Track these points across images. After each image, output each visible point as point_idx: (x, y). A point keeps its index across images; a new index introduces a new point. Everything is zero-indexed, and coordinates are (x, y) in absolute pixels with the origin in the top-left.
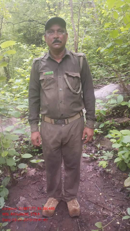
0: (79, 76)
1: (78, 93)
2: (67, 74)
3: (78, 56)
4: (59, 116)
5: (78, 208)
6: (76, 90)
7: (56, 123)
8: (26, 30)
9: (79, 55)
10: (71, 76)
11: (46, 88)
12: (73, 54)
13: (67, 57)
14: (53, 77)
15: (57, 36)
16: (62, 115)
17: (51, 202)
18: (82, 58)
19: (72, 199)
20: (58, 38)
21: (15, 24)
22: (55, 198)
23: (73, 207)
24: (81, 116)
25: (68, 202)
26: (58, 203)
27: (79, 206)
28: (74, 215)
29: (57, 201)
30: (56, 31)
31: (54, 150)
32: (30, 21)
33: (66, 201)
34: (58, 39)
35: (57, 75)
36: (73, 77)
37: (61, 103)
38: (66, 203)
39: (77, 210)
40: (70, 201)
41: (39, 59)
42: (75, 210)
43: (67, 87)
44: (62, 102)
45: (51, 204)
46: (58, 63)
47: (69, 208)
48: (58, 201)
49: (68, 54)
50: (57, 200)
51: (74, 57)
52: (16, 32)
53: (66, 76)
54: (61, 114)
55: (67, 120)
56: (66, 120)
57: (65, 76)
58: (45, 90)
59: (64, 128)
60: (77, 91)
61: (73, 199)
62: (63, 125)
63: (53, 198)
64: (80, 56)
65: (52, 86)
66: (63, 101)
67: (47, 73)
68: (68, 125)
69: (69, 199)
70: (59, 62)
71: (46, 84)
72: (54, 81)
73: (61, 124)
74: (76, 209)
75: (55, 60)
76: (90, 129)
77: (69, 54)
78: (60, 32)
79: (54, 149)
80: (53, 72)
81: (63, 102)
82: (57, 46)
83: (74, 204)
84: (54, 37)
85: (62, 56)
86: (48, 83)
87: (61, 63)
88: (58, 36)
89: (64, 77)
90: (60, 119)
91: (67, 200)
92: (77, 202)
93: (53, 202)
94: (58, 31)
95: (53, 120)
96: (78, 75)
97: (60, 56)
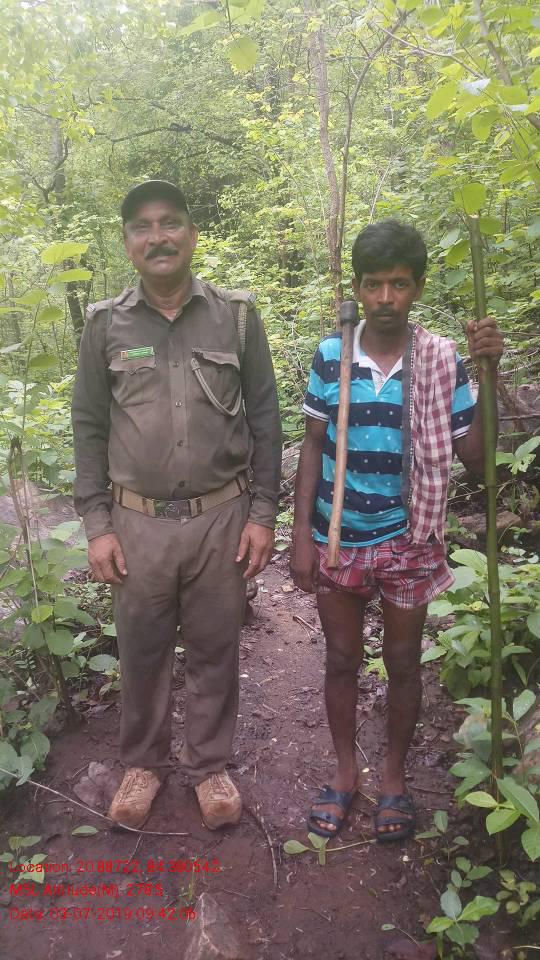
0: (237, 364)
1: (234, 412)
2: (199, 357)
3: (232, 299)
4: (172, 487)
5: (232, 799)
6: (228, 405)
7: (160, 512)
8: (161, 164)
9: (235, 298)
10: (209, 363)
11: (132, 400)
12: (214, 294)
13: (197, 301)
14: (151, 364)
15: (160, 236)
16: (182, 484)
17: (134, 782)
18: (243, 308)
19: (209, 774)
20: (165, 242)
21: (117, 141)
22: (146, 769)
23: (217, 797)
24: (242, 492)
25: (198, 785)
26: (157, 784)
27: (237, 795)
28: (218, 823)
29: (155, 778)
30: (156, 224)
31: (154, 601)
32: (177, 128)
33: (193, 781)
34: (165, 246)
35: (166, 358)
36: (218, 366)
37: (179, 445)
38: (194, 791)
39: (229, 805)
40: (205, 780)
41: (104, 307)
42: (223, 807)
43: (201, 395)
44: (181, 442)
45: (136, 787)
46: (168, 321)
47: (202, 804)
48: (159, 779)
49: (201, 292)
50: (154, 774)
51: (218, 304)
52: (122, 170)
53: (197, 363)
54: (178, 482)
55: (199, 503)
56: (193, 502)
57: (194, 364)
58: (125, 407)
59: (186, 528)
60: (231, 408)
61: (214, 773)
62: (185, 520)
63: (139, 770)
64: (239, 302)
65: (150, 394)
66: (186, 439)
67: (135, 353)
68: (202, 518)
69: (201, 773)
70: (171, 319)
71: (131, 388)
72: (156, 378)
73: (177, 517)
74: (226, 803)
75: (160, 310)
76: (261, 528)
77: (203, 295)
78: (169, 223)
79: (153, 597)
80: (149, 350)
81: (185, 444)
82: (164, 266)
83: (218, 790)
84: (151, 241)
85: (182, 299)
86: (138, 382)
87: (177, 320)
88: (163, 239)
89: (191, 367)
90: (174, 497)
91: (195, 777)
92: (230, 782)
93: (140, 781)
94: (163, 221)
95: (150, 502)
96: (232, 359)
97: (176, 297)
